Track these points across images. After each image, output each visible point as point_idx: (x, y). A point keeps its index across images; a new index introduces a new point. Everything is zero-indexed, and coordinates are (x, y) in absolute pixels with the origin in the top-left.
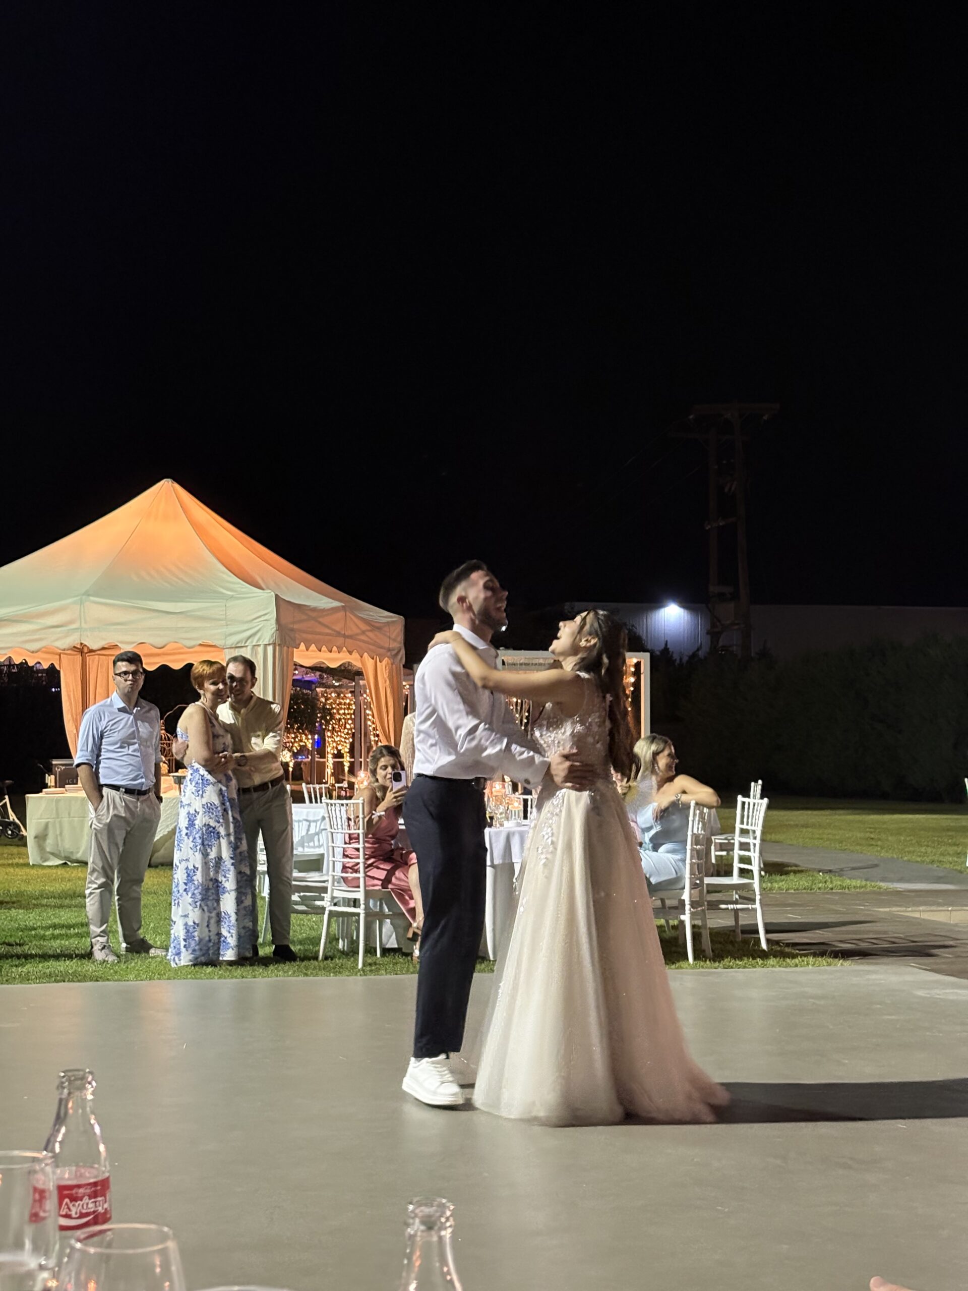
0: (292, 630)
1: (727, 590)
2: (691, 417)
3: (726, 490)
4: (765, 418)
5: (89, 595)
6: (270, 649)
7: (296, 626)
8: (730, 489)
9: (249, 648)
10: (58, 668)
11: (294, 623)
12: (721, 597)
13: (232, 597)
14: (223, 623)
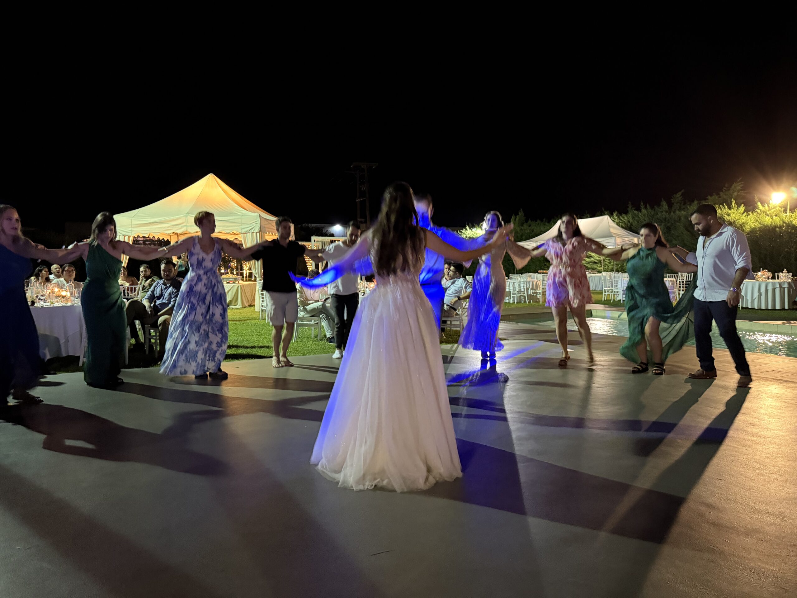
0: (264, 227)
1: (363, 220)
2: (352, 166)
3: (362, 189)
4: (374, 167)
5: (189, 214)
6: (258, 234)
7: (265, 226)
8: (363, 189)
9: (251, 233)
10: (170, 240)
11: (265, 225)
12: (361, 222)
13: (242, 215)
14: (241, 224)
